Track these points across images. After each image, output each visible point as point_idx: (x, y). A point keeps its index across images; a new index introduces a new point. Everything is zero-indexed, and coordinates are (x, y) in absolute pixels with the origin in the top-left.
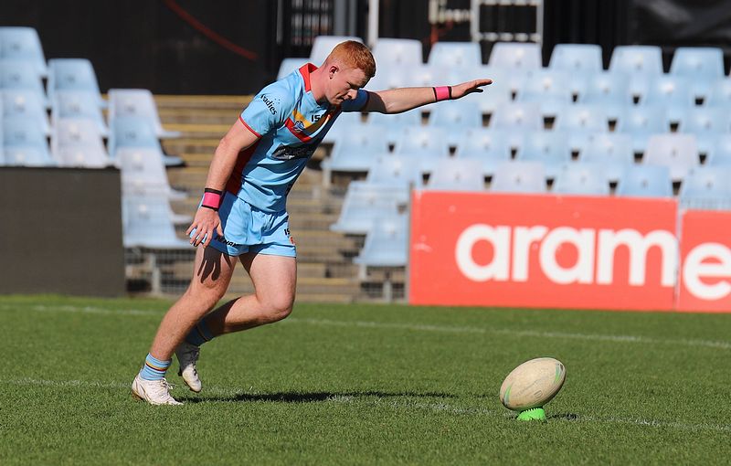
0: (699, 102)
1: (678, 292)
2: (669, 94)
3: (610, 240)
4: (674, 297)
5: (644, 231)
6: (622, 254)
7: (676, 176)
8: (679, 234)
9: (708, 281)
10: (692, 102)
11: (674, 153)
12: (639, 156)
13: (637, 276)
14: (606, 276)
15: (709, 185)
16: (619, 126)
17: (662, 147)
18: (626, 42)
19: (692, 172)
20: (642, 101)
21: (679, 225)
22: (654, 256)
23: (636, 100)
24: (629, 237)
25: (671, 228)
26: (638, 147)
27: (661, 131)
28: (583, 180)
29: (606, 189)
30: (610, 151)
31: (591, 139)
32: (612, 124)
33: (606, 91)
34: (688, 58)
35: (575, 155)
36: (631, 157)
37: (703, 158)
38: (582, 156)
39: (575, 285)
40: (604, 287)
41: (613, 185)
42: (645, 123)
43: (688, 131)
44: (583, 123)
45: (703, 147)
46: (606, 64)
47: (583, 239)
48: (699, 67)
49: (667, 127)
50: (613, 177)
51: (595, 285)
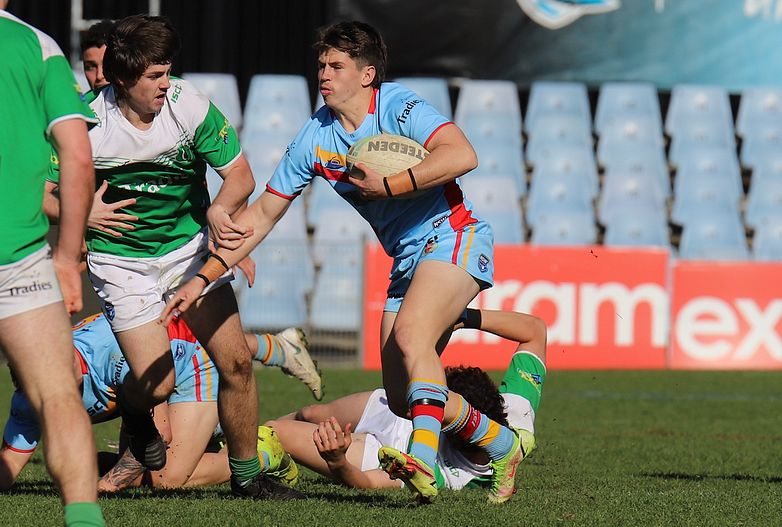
1: (670, 352)
3: (593, 296)
5: (631, 283)
6: (607, 312)
8: (670, 288)
9: (703, 339)
13: (624, 335)
14: (589, 336)
21: (670, 278)
22: (643, 312)
24: (614, 292)
25: (658, 280)
40: (587, 349)
47: (562, 295)
51: (577, 348)
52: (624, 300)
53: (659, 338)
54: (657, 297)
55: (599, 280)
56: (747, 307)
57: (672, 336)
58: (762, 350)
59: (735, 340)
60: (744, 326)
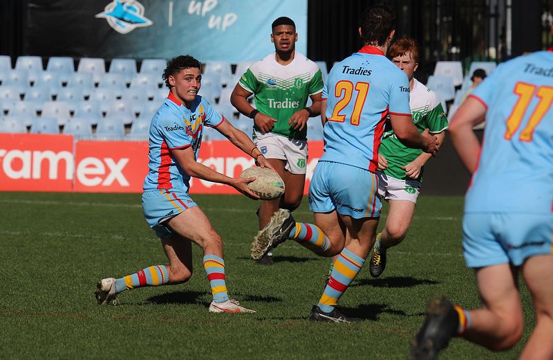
0: (64, 84)
1: (74, 182)
2: (49, 80)
3: (39, 156)
4: (72, 185)
5: (56, 152)
6: (45, 164)
7: (61, 123)
8: (74, 153)
9: (90, 176)
10: (60, 85)
11: (57, 111)
12: (39, 113)
13: (53, 174)
14: (37, 175)
15: (78, 128)
16: (26, 97)
17: (50, 108)
18: (22, 54)
19: (69, 121)
20: (35, 84)
21: (74, 148)
22: (62, 164)
23: (32, 84)
24: (49, 154)
25: (70, 150)
26: (39, 108)
27: (47, 100)
28: (13, 125)
29: (25, 130)
30: (24, 110)
31: (14, 104)
32: (22, 96)
33: (16, 80)
34: (55, 62)
35: (6, 112)
36: (35, 114)
37: (72, 113)
38: (10, 113)
39: (22, 180)
40: (37, 180)
41: (29, 128)
42: (39, 96)
43: (61, 100)
44: (7, 96)
45: (72, 108)
46: (13, 65)
47: (25, 156)
48: (61, 67)
49: (50, 98)
50: (28, 123)
51: (31, 179)
52: (53, 158)
53: (69, 176)
54: (68, 157)
55: (42, 150)
56: (109, 161)
57: (75, 175)
58: (116, 181)
59: (104, 177)
60: (108, 171)
